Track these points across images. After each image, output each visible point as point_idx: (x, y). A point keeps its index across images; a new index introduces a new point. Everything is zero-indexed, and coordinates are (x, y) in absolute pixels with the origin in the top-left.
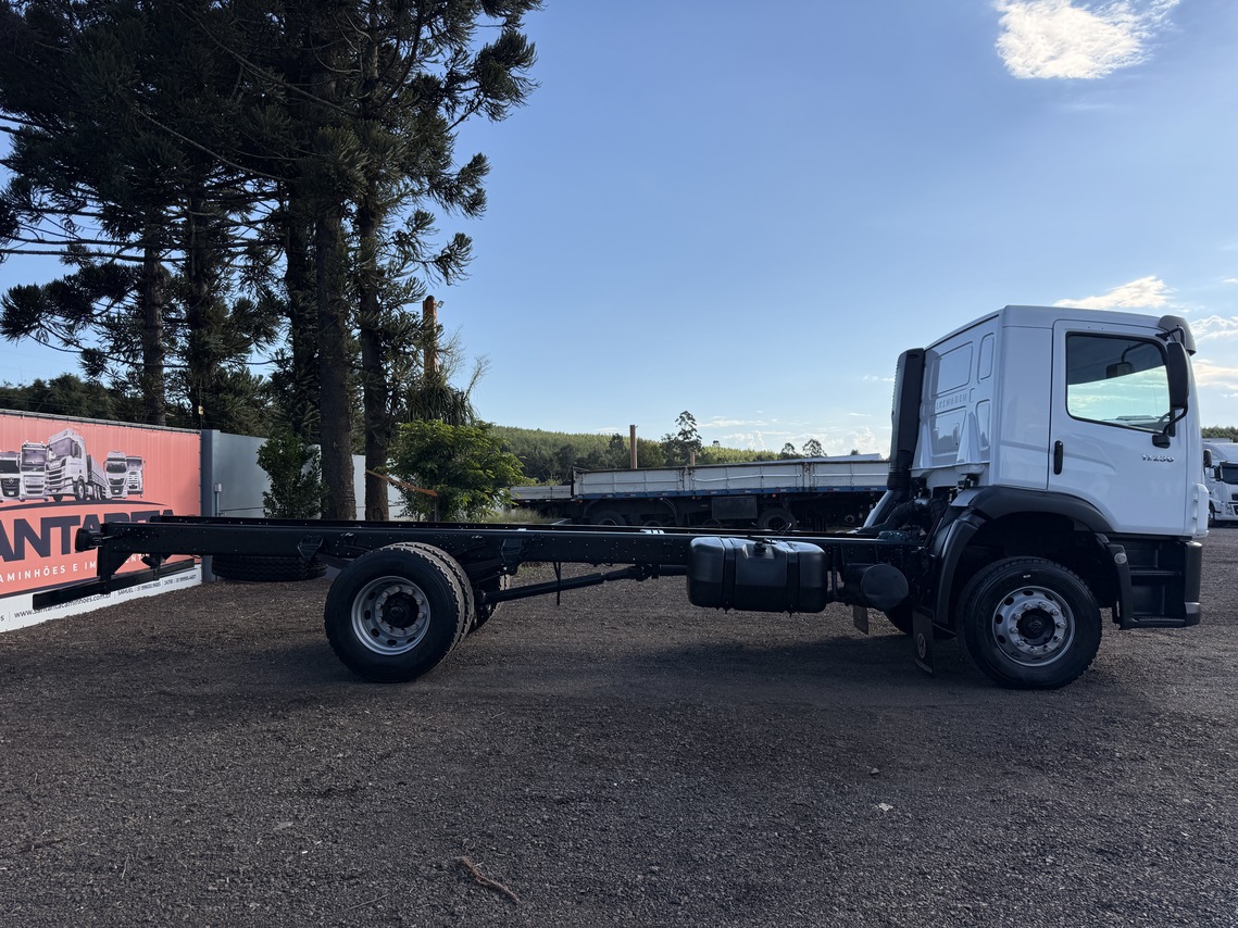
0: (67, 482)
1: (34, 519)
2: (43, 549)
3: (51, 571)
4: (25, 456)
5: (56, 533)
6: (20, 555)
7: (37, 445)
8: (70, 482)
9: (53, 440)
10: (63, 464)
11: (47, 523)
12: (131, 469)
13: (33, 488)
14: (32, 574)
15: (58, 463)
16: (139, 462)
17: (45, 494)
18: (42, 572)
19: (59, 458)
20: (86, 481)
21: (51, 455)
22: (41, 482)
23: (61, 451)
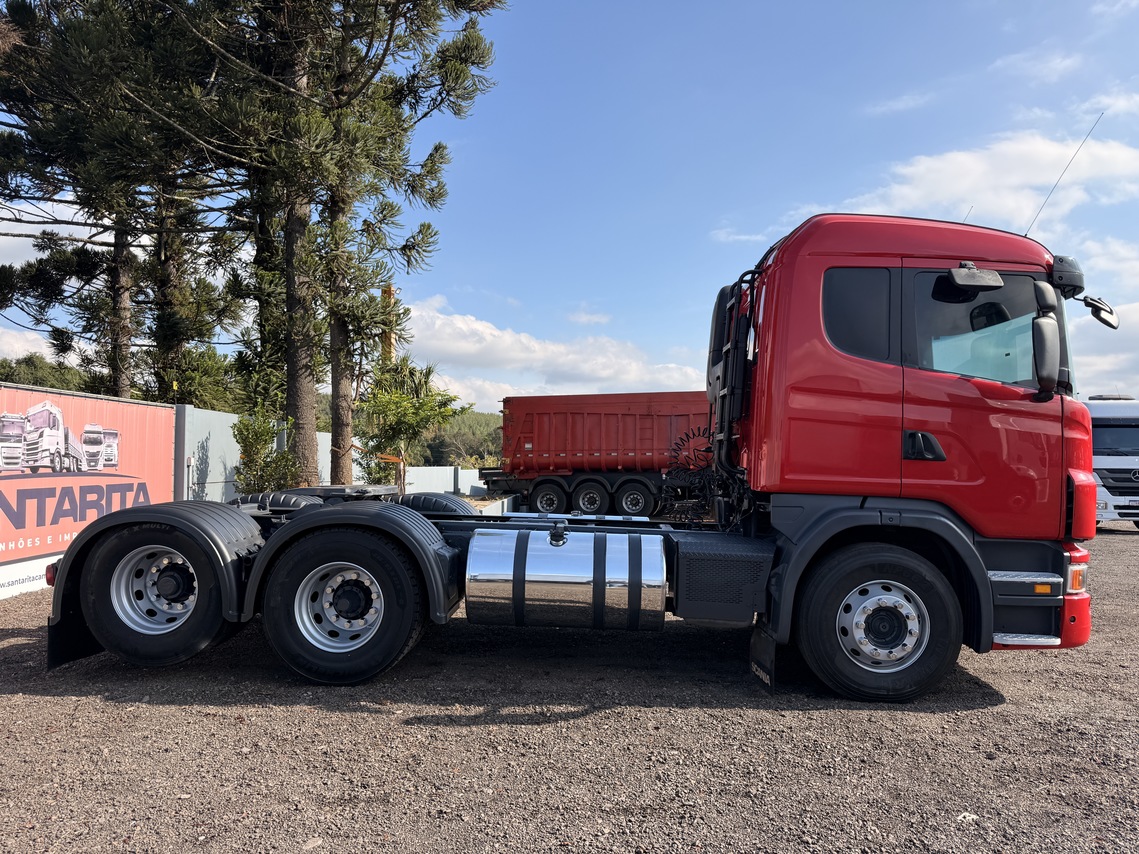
0: (44, 454)
1: (10, 491)
2: (18, 520)
3: (26, 544)
4: (3, 426)
5: (31, 505)
7: (15, 416)
8: (47, 453)
9: (32, 411)
10: (41, 436)
11: (23, 495)
12: (108, 441)
13: (10, 460)
14: (7, 546)
15: (36, 435)
16: (115, 435)
17: (22, 466)
18: (17, 545)
19: (37, 429)
20: (63, 453)
21: (29, 427)
22: (18, 453)
23: (39, 422)
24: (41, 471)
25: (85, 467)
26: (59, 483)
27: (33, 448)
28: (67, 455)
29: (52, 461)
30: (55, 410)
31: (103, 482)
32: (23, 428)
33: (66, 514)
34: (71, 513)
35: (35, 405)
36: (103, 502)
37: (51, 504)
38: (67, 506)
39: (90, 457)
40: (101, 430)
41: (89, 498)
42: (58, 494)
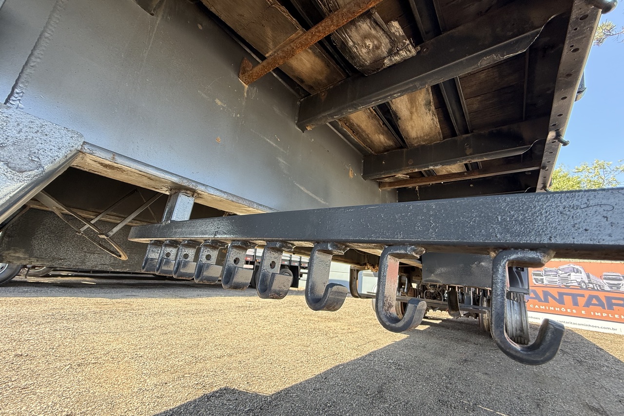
0: (572, 282)
1: (553, 292)
2: (561, 301)
3: (567, 310)
4: (545, 271)
5: (568, 299)
7: (553, 269)
8: (575, 281)
9: (561, 267)
10: (570, 275)
11: (561, 295)
13: (550, 282)
14: (555, 309)
15: (566, 275)
17: (559, 284)
18: (560, 309)
19: (566, 273)
20: (587, 281)
21: (560, 272)
22: (555, 280)
23: (567, 271)
24: (571, 287)
25: (607, 288)
26: (587, 293)
27: (564, 279)
28: (589, 283)
29: (578, 284)
30: (577, 267)
32: (557, 272)
33: (595, 305)
34: (601, 304)
35: (563, 265)
38: (595, 301)
39: (611, 286)
40: (620, 275)
41: (614, 301)
42: (587, 297)
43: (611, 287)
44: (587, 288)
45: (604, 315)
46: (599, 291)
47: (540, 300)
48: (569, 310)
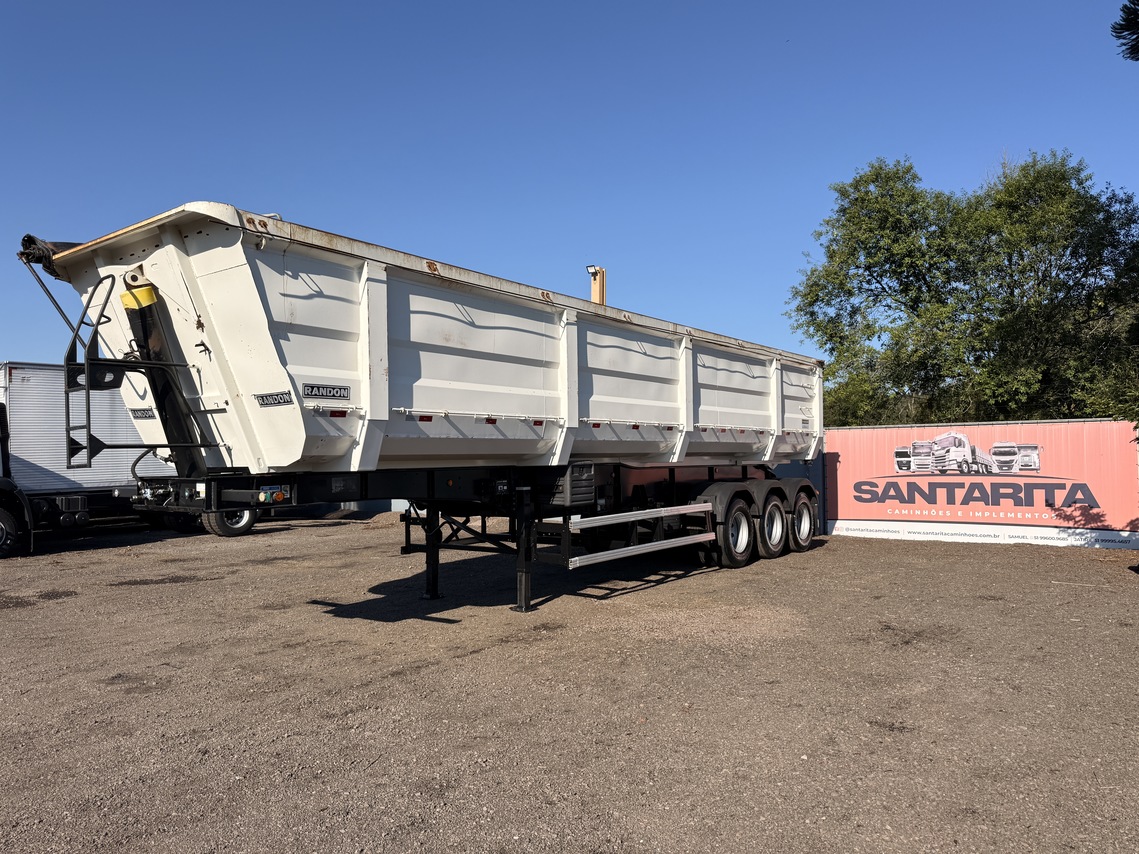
0: (950, 463)
1: (923, 483)
2: (931, 499)
3: (938, 513)
4: (915, 448)
5: (941, 493)
6: (912, 500)
7: (925, 442)
8: (955, 462)
9: (937, 439)
10: (948, 451)
11: (933, 486)
12: (1023, 452)
13: (920, 466)
14: (922, 512)
15: (944, 451)
16: (1036, 448)
17: (931, 468)
18: (929, 513)
19: (944, 448)
20: (970, 461)
21: (936, 447)
22: (926, 462)
23: (945, 444)
24: (948, 472)
25: (995, 469)
26: (968, 480)
27: (941, 459)
28: (974, 462)
29: (958, 466)
30: (959, 436)
31: (1021, 482)
32: (931, 449)
33: (976, 499)
34: (984, 498)
35: (940, 434)
36: (1022, 495)
37: (960, 494)
38: (977, 494)
39: (1002, 464)
40: (1014, 445)
41: (1002, 491)
42: (967, 486)
43: (1000, 468)
44: (969, 473)
45: (987, 514)
46: (985, 475)
47: (902, 500)
48: (941, 513)
